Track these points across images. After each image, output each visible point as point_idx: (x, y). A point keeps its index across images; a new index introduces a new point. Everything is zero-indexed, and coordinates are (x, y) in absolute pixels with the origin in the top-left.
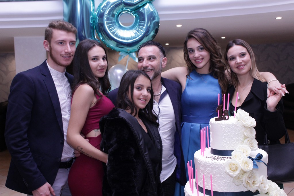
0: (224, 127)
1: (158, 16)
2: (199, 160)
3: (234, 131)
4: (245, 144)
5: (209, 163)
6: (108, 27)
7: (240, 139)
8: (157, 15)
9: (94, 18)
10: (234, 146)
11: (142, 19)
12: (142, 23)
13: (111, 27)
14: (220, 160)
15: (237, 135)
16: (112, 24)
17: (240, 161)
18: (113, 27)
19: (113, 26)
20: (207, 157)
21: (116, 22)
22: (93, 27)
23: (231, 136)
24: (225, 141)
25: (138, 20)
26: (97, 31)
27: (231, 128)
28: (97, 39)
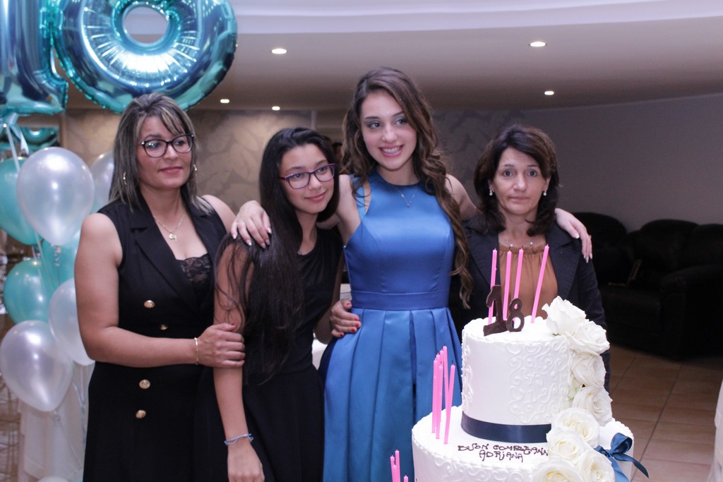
0: (516, 353)
1: (234, 19)
2: (437, 456)
3: (545, 367)
4: (578, 406)
5: (476, 470)
6: (91, 43)
7: (562, 389)
8: (230, 16)
9: (51, 15)
10: (543, 411)
11: (190, 25)
12: (192, 35)
13: (101, 44)
14: (507, 458)
15: (554, 377)
16: (103, 35)
17: (575, 462)
18: (106, 44)
19: (106, 41)
20: (460, 447)
21: (115, 29)
22: (48, 39)
23: (537, 381)
24: (518, 398)
25: (179, 28)
26: (58, 53)
27: (538, 356)
28: (58, 76)
